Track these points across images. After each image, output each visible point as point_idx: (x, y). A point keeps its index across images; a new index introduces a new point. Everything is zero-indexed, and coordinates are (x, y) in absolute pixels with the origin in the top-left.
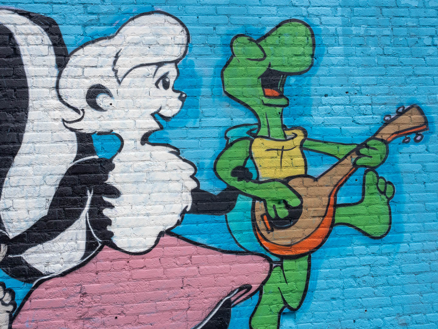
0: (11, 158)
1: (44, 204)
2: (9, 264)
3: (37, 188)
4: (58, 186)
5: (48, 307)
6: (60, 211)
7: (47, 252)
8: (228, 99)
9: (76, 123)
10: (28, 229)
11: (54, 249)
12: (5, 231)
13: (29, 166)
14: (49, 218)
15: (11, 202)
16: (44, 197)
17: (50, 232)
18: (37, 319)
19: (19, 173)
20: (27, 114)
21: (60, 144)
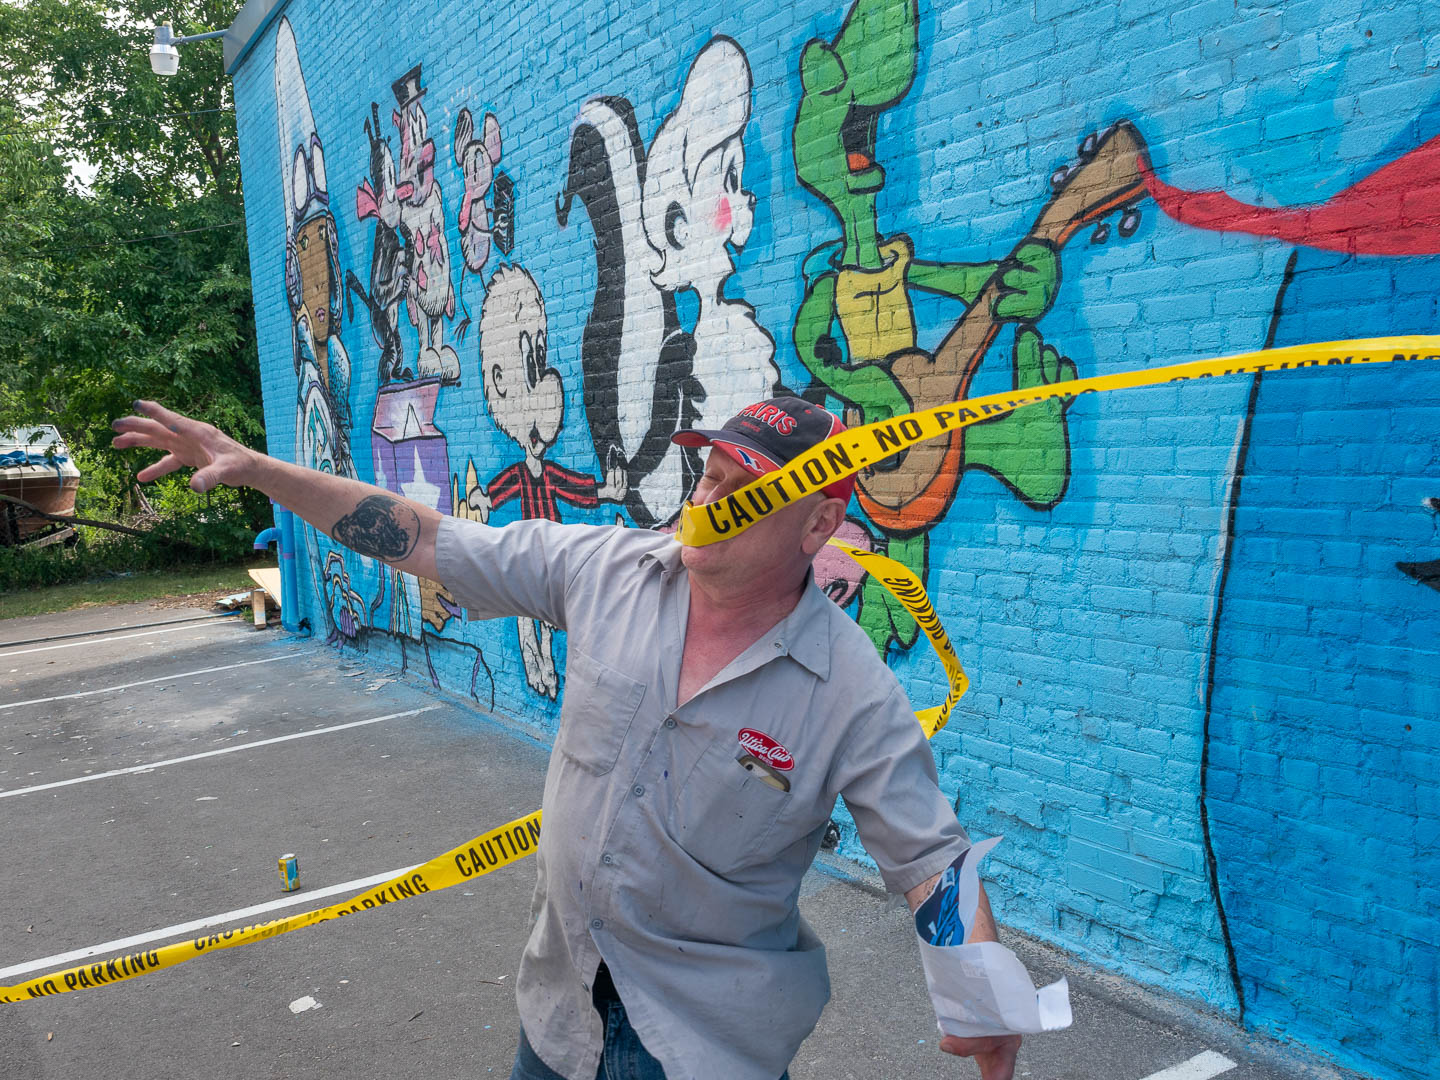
0: (619, 339)
1: (647, 410)
2: (631, 500)
3: (641, 386)
4: (655, 382)
6: (660, 423)
7: (655, 486)
8: (804, 190)
9: (660, 276)
10: (638, 451)
11: (660, 482)
12: (624, 450)
13: (632, 350)
14: (652, 432)
15: (624, 407)
16: (646, 401)
17: (655, 455)
20: (624, 268)
21: (652, 311)
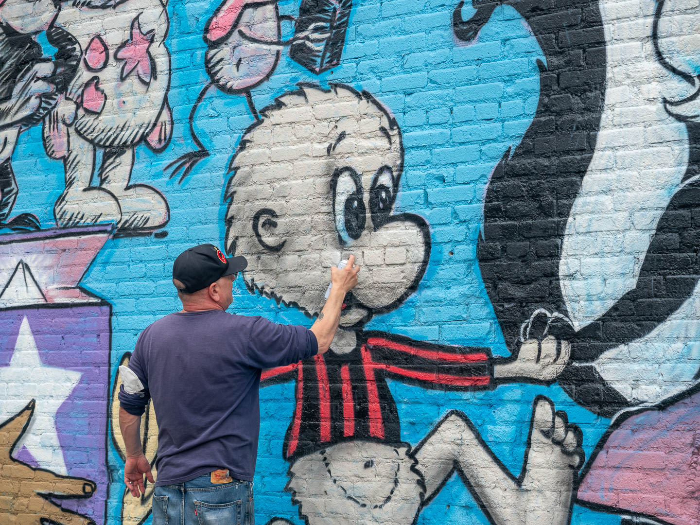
0: (578, 179)
1: (631, 266)
2: (573, 378)
3: (620, 236)
4: (654, 232)
5: (636, 466)
6: (658, 282)
7: (635, 360)
9: (686, 105)
10: (604, 316)
11: (647, 355)
12: (567, 316)
13: (605, 193)
14: (638, 293)
15: (577, 262)
16: (630, 253)
17: (640, 323)
18: (618, 486)
19: (590, 208)
20: (603, 94)
21: (659, 148)
